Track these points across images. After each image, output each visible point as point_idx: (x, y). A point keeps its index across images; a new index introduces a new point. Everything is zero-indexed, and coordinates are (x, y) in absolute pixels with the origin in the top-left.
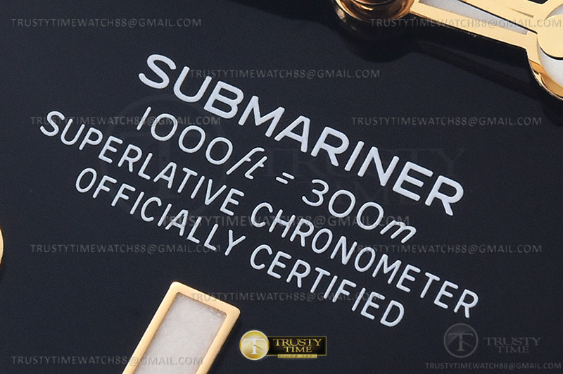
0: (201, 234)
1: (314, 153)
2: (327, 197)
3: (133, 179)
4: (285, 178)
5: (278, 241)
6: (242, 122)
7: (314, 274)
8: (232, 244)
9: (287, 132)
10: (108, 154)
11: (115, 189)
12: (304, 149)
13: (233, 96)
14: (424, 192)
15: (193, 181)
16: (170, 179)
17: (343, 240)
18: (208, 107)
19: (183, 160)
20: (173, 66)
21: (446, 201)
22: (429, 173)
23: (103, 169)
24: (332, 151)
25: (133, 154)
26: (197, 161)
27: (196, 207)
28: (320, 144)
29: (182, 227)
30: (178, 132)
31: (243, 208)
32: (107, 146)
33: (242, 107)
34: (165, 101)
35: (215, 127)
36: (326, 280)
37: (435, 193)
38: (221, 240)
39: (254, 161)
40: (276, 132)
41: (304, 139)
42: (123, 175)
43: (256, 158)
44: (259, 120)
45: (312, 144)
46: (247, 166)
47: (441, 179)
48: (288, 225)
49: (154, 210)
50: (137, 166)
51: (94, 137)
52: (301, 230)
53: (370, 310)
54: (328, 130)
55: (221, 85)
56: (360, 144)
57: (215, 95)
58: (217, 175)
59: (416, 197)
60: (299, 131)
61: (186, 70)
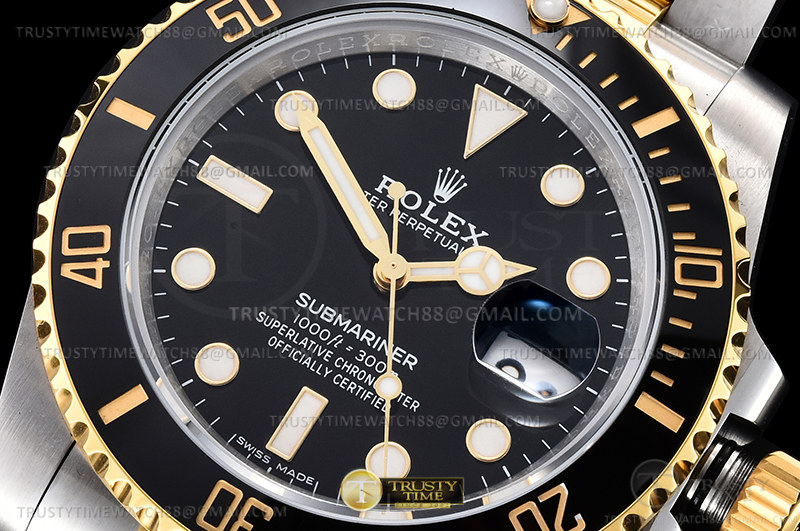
0: (316, 368)
1: (361, 339)
2: (365, 358)
3: (291, 343)
4: (349, 349)
5: (345, 374)
6: (334, 324)
7: (358, 388)
8: (327, 373)
9: (352, 330)
10: (282, 331)
11: (283, 346)
12: (358, 337)
13: (331, 313)
14: (402, 360)
15: (314, 346)
16: (305, 345)
17: (370, 376)
18: (322, 317)
19: (311, 337)
20: (309, 298)
21: (411, 364)
22: (405, 352)
23: (280, 338)
24: (368, 340)
25: (291, 332)
26: (316, 338)
27: (315, 357)
28: (364, 336)
29: (308, 364)
30: (309, 326)
31: (332, 359)
32: (282, 328)
33: (335, 318)
34: (304, 312)
35: (324, 324)
36: (362, 391)
37: (406, 360)
38: (323, 371)
39: (338, 340)
40: (347, 330)
41: (358, 334)
42: (287, 341)
43: (339, 339)
44: (341, 324)
45: (360, 336)
46: (335, 342)
47: (409, 355)
48: (349, 367)
49: (298, 357)
50: (293, 337)
51: (277, 324)
52: (354, 370)
53: (378, 405)
54: (367, 331)
55: (328, 308)
56: (379, 338)
57: (325, 312)
58: (324, 345)
59: (399, 361)
60: (356, 330)
61: (314, 301)
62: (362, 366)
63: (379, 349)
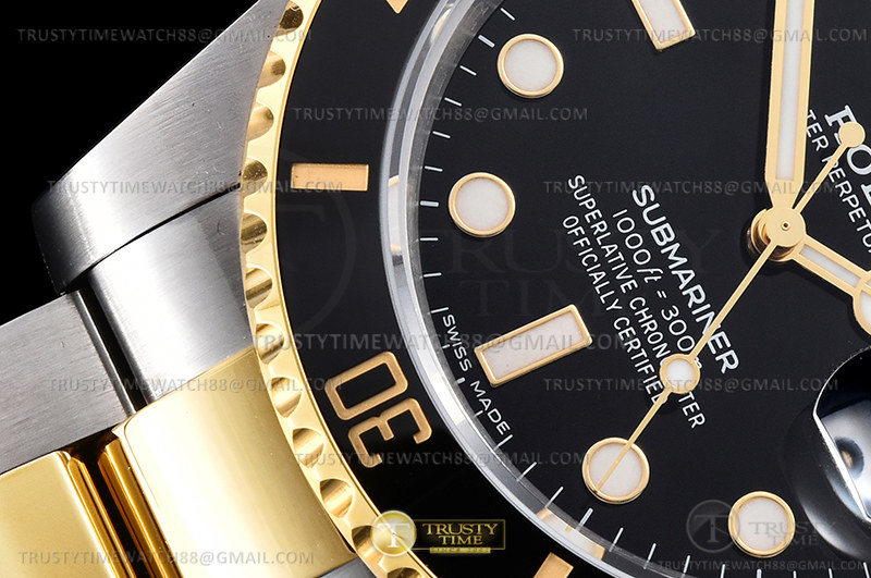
0: (603, 291)
1: (684, 293)
2: (674, 319)
3: (593, 239)
4: (662, 294)
5: (635, 322)
6: (663, 251)
7: (639, 351)
8: (613, 306)
9: (680, 273)
10: (591, 217)
11: (581, 237)
12: (681, 287)
13: (669, 236)
14: (720, 352)
15: (619, 262)
16: (609, 253)
17: (665, 345)
18: (653, 232)
19: (622, 248)
20: (652, 199)
21: (726, 364)
22: (729, 345)
23: (583, 223)
24: (693, 299)
25: (602, 227)
26: (628, 254)
27: (611, 276)
28: (690, 291)
29: (597, 280)
30: (630, 233)
31: (632, 293)
32: (593, 214)
33: (669, 244)
34: (636, 212)
35: (649, 243)
36: (642, 358)
37: (723, 357)
38: (609, 300)
39: (654, 275)
40: (674, 269)
41: (685, 282)
42: (590, 233)
43: (656, 274)
44: (671, 257)
45: (685, 288)
46: (649, 274)
47: (732, 352)
48: (646, 318)
49: (590, 262)
50: (600, 234)
51: (590, 204)
52: (650, 326)
53: (652, 389)
54: (699, 287)
55: (667, 225)
56: (708, 306)
57: (661, 229)
58: (632, 268)
59: (714, 352)
60: (685, 277)
61: (657, 205)
62: (663, 326)
63: (698, 320)
